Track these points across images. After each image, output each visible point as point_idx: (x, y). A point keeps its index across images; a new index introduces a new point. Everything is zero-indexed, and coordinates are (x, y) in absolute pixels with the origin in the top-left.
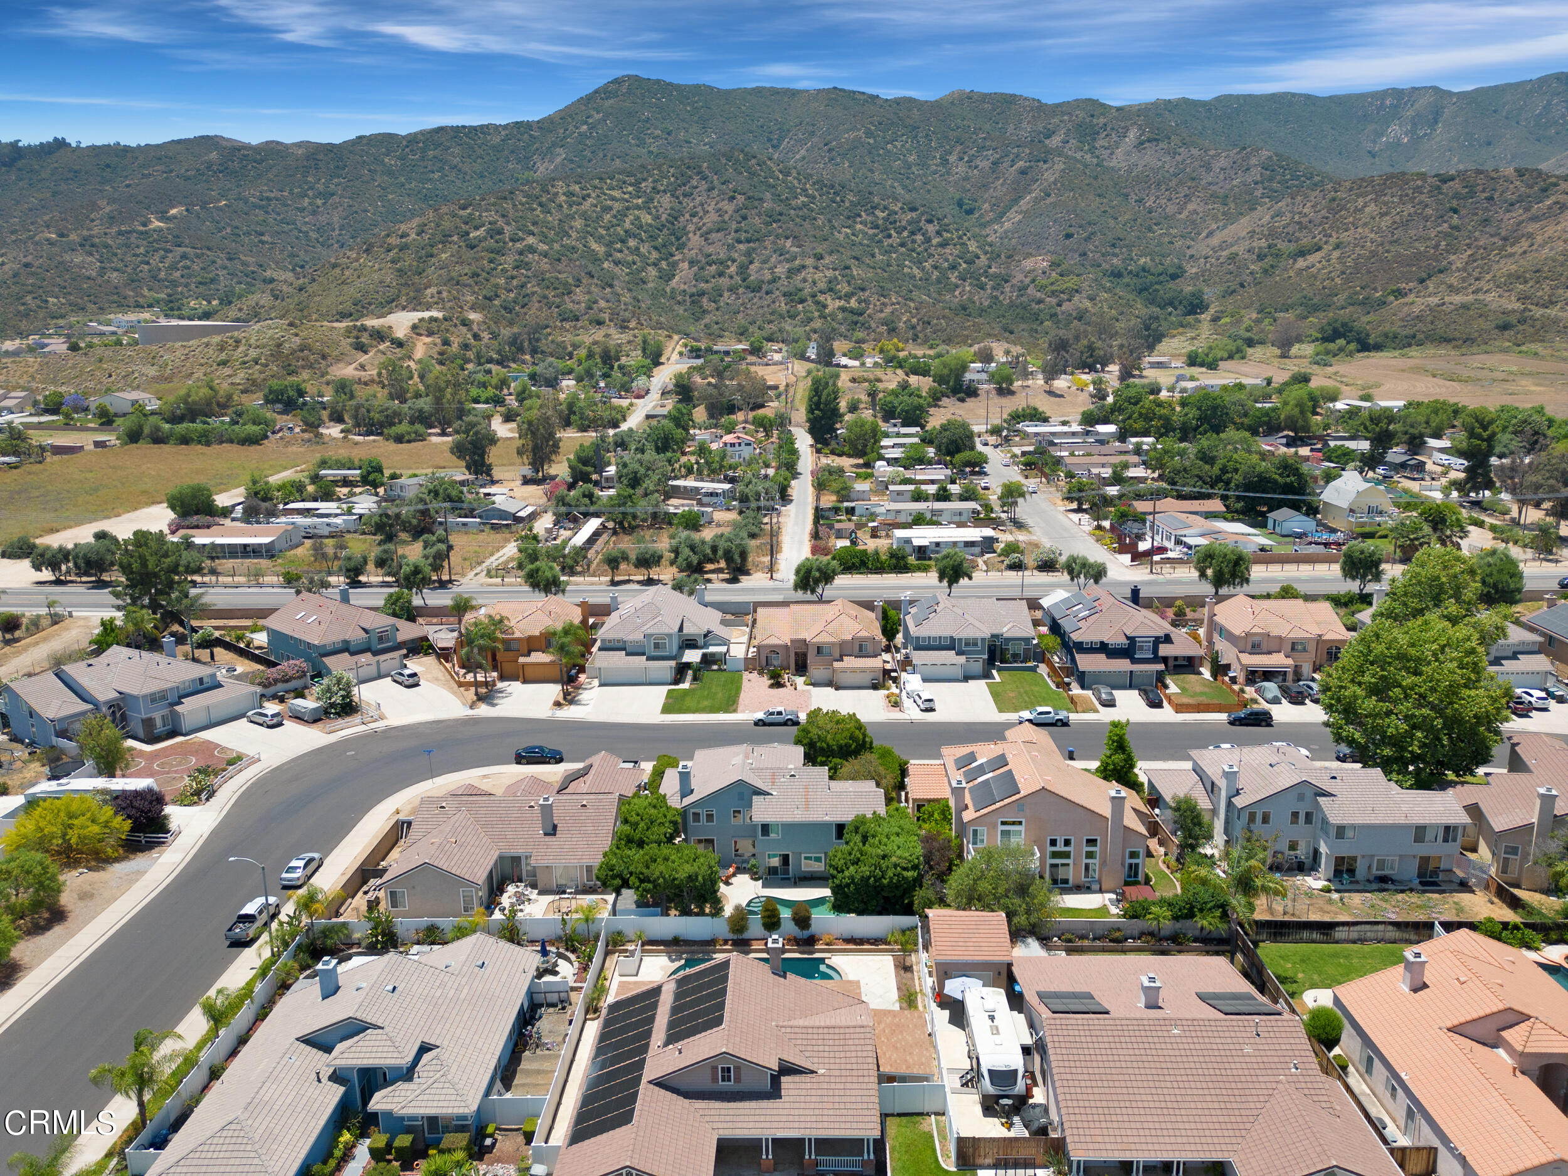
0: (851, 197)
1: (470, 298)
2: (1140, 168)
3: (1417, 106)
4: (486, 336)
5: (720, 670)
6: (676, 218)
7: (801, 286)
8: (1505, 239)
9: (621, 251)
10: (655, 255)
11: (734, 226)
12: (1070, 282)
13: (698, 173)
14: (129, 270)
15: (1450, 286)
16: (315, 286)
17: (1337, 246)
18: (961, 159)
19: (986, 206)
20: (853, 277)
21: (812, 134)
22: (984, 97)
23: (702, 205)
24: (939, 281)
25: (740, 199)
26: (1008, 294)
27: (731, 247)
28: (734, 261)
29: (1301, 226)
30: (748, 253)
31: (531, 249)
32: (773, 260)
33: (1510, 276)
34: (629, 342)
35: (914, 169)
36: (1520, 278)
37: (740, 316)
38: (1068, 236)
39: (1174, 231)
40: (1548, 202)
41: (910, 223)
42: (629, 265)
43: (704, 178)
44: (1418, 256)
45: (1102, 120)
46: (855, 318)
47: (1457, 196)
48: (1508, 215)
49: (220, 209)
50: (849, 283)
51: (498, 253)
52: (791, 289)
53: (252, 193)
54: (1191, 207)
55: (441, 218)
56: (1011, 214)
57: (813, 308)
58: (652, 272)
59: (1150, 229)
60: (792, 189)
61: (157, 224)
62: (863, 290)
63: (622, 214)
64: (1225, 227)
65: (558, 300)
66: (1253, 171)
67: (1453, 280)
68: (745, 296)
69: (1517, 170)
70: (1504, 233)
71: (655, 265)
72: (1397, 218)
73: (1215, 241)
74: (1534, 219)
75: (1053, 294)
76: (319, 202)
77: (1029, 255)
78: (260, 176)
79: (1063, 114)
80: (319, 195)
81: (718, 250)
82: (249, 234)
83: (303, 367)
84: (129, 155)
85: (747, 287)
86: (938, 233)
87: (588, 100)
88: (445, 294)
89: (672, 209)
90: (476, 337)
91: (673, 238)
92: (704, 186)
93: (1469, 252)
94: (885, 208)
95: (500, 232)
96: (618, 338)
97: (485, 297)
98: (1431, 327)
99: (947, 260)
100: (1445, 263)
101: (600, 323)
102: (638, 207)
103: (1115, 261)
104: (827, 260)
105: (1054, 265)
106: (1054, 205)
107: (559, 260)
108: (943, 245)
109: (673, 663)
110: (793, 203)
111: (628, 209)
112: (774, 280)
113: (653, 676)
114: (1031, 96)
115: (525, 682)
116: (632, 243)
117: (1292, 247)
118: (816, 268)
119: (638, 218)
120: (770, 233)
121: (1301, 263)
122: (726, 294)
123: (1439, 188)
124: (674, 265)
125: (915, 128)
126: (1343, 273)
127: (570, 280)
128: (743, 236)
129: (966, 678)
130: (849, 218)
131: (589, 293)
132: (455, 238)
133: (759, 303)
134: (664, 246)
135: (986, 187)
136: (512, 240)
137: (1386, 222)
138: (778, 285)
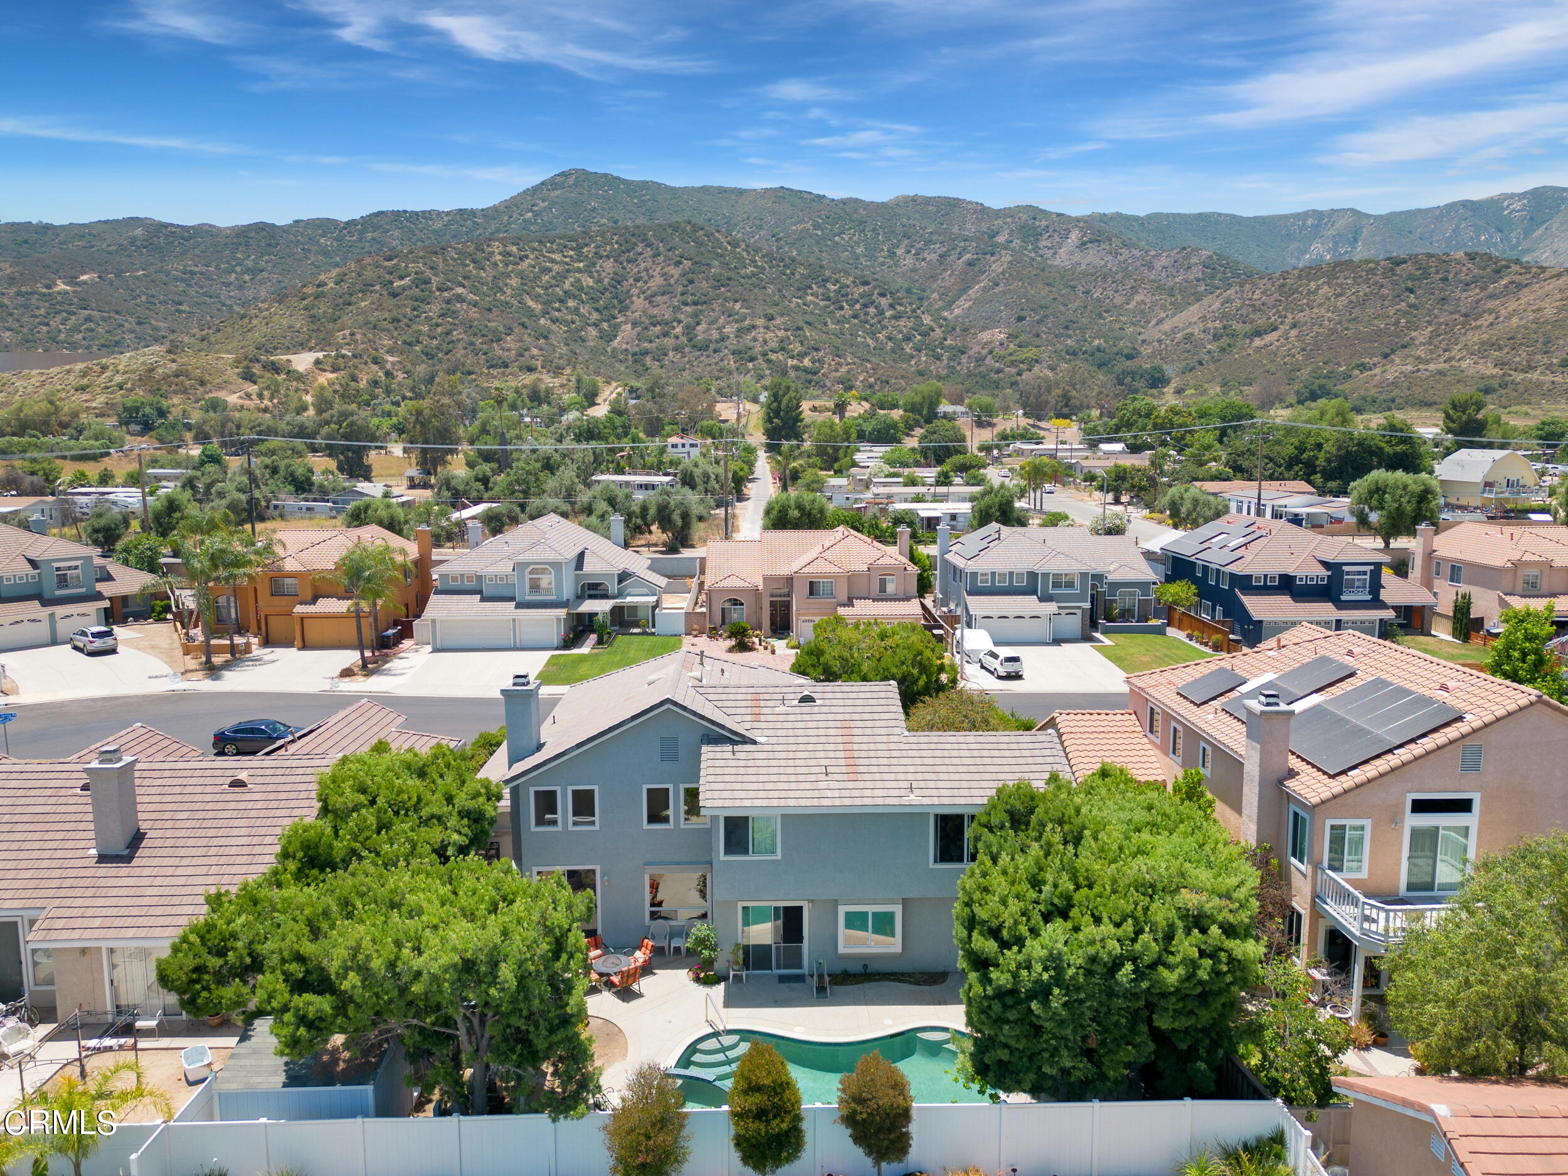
0: (801, 270)
1: (387, 342)
2: (1083, 267)
3: (1337, 226)
4: (400, 376)
5: (644, 633)
6: (619, 283)
7: (751, 344)
8: (1466, 315)
9: (559, 310)
10: (595, 316)
11: (680, 289)
12: (1030, 353)
13: (643, 241)
14: (25, 330)
15: (1418, 358)
16: (219, 335)
17: (1294, 326)
18: (908, 252)
19: (935, 295)
20: (806, 338)
21: (760, 227)
22: (928, 201)
23: (647, 270)
24: (893, 351)
25: (687, 264)
26: (965, 364)
27: (676, 309)
28: (680, 322)
29: (1255, 310)
30: (695, 315)
31: (460, 299)
32: (721, 321)
33: (1483, 343)
34: (562, 386)
35: (862, 260)
36: (1494, 345)
37: (686, 374)
38: (1021, 319)
39: (1123, 319)
40: (1504, 282)
41: (862, 296)
42: (567, 323)
43: (649, 245)
44: (1379, 333)
45: (1044, 223)
46: (809, 377)
47: (1411, 277)
48: (1465, 295)
49: (138, 278)
50: (802, 343)
51: (423, 301)
52: (741, 347)
53: (175, 267)
54: (1138, 298)
55: (364, 268)
56: (961, 302)
57: (764, 366)
58: (593, 332)
59: (1100, 316)
60: (741, 259)
61: (61, 286)
62: (817, 350)
63: (562, 277)
64: (1174, 315)
65: (485, 347)
66: (1195, 270)
67: (1421, 352)
68: (690, 353)
69: (1466, 254)
70: (1463, 311)
71: (595, 325)
72: (1353, 298)
73: (1167, 326)
74: (1492, 296)
75: (1012, 364)
76: (247, 277)
77: (984, 328)
78: (185, 252)
79: (1006, 216)
80: (248, 271)
81: (663, 311)
82: (166, 303)
83: (175, 392)
84: (50, 232)
85: (694, 346)
86: (892, 306)
87: (535, 191)
88: (358, 337)
89: (615, 273)
90: (388, 374)
91: (615, 302)
92: (649, 252)
93: (1430, 329)
94: (837, 281)
95: (427, 282)
96: (549, 380)
97: (405, 342)
98: (1408, 393)
99: (901, 332)
100: (1407, 339)
101: (531, 369)
102: (579, 271)
103: (1069, 342)
104: (778, 321)
105: (1012, 337)
106: (1004, 293)
107: (490, 310)
108: (897, 317)
109: (562, 613)
110: (742, 272)
111: (568, 271)
112: (723, 339)
113: (528, 634)
114: (974, 200)
115: (304, 647)
116: (571, 304)
117: (1248, 328)
118: (767, 328)
119: (578, 281)
120: (718, 297)
121: (1258, 342)
122: (671, 354)
123: (1392, 270)
124: (616, 327)
125: (862, 223)
126: (1304, 350)
127: (501, 328)
128: (690, 299)
129: (1057, 641)
130: (799, 289)
131: (521, 341)
132: (377, 287)
133: (707, 361)
134: (606, 308)
135: (933, 278)
136: (439, 289)
137: (1342, 302)
138: (727, 343)
